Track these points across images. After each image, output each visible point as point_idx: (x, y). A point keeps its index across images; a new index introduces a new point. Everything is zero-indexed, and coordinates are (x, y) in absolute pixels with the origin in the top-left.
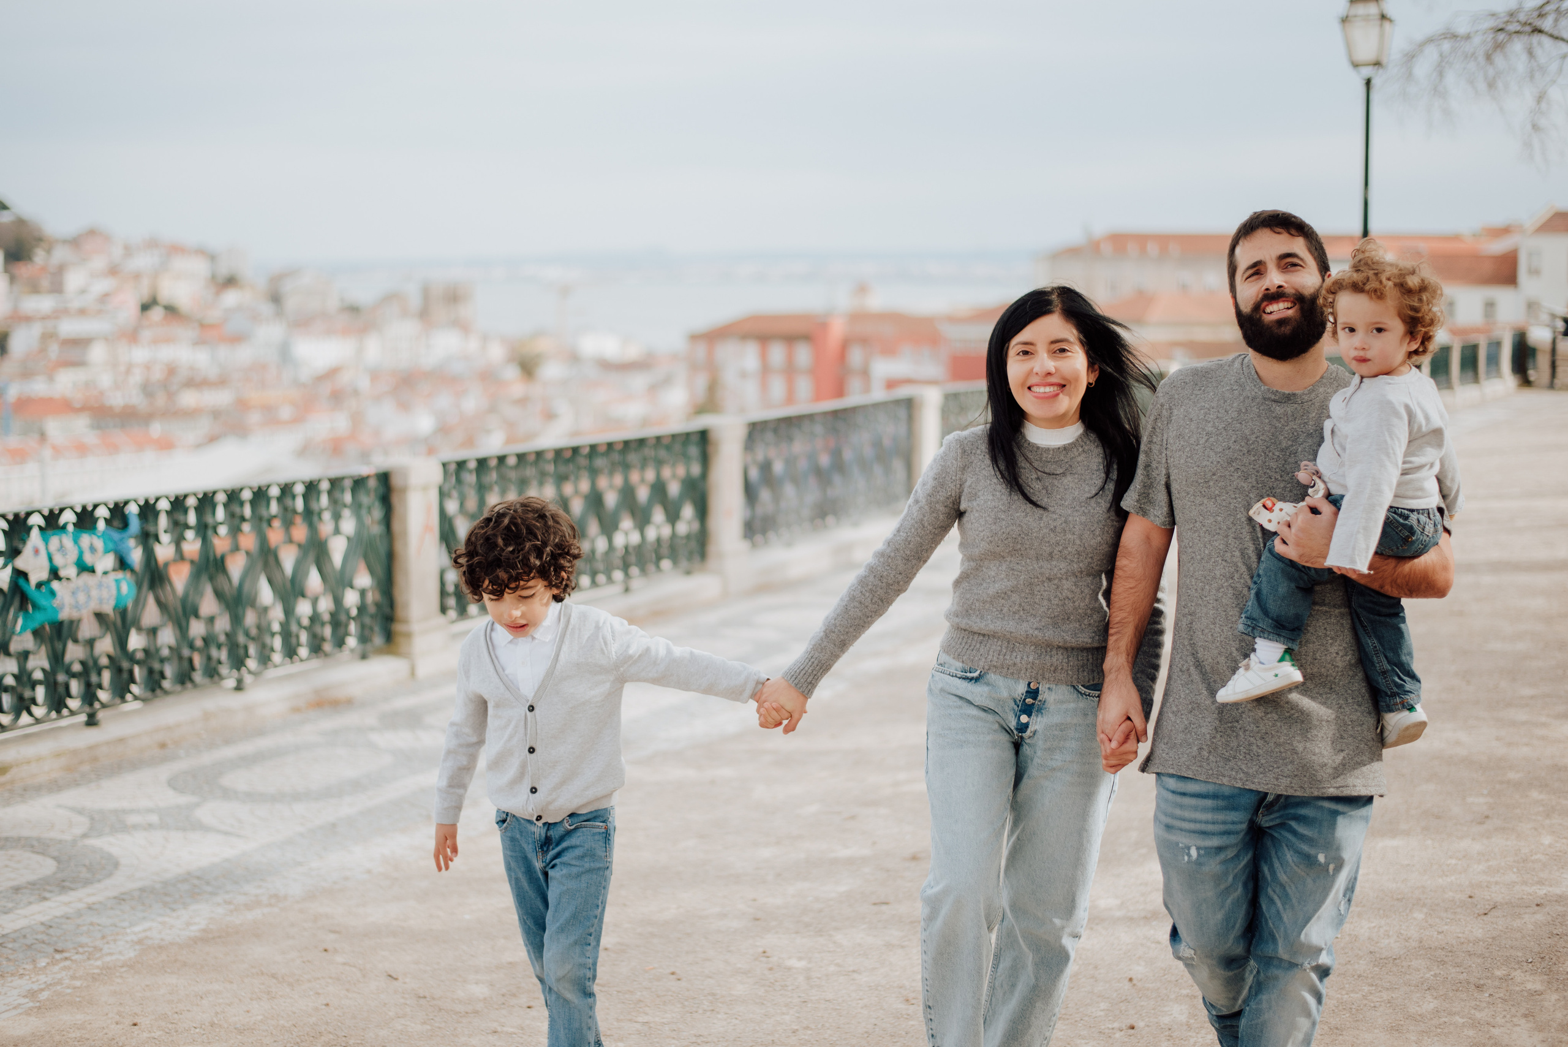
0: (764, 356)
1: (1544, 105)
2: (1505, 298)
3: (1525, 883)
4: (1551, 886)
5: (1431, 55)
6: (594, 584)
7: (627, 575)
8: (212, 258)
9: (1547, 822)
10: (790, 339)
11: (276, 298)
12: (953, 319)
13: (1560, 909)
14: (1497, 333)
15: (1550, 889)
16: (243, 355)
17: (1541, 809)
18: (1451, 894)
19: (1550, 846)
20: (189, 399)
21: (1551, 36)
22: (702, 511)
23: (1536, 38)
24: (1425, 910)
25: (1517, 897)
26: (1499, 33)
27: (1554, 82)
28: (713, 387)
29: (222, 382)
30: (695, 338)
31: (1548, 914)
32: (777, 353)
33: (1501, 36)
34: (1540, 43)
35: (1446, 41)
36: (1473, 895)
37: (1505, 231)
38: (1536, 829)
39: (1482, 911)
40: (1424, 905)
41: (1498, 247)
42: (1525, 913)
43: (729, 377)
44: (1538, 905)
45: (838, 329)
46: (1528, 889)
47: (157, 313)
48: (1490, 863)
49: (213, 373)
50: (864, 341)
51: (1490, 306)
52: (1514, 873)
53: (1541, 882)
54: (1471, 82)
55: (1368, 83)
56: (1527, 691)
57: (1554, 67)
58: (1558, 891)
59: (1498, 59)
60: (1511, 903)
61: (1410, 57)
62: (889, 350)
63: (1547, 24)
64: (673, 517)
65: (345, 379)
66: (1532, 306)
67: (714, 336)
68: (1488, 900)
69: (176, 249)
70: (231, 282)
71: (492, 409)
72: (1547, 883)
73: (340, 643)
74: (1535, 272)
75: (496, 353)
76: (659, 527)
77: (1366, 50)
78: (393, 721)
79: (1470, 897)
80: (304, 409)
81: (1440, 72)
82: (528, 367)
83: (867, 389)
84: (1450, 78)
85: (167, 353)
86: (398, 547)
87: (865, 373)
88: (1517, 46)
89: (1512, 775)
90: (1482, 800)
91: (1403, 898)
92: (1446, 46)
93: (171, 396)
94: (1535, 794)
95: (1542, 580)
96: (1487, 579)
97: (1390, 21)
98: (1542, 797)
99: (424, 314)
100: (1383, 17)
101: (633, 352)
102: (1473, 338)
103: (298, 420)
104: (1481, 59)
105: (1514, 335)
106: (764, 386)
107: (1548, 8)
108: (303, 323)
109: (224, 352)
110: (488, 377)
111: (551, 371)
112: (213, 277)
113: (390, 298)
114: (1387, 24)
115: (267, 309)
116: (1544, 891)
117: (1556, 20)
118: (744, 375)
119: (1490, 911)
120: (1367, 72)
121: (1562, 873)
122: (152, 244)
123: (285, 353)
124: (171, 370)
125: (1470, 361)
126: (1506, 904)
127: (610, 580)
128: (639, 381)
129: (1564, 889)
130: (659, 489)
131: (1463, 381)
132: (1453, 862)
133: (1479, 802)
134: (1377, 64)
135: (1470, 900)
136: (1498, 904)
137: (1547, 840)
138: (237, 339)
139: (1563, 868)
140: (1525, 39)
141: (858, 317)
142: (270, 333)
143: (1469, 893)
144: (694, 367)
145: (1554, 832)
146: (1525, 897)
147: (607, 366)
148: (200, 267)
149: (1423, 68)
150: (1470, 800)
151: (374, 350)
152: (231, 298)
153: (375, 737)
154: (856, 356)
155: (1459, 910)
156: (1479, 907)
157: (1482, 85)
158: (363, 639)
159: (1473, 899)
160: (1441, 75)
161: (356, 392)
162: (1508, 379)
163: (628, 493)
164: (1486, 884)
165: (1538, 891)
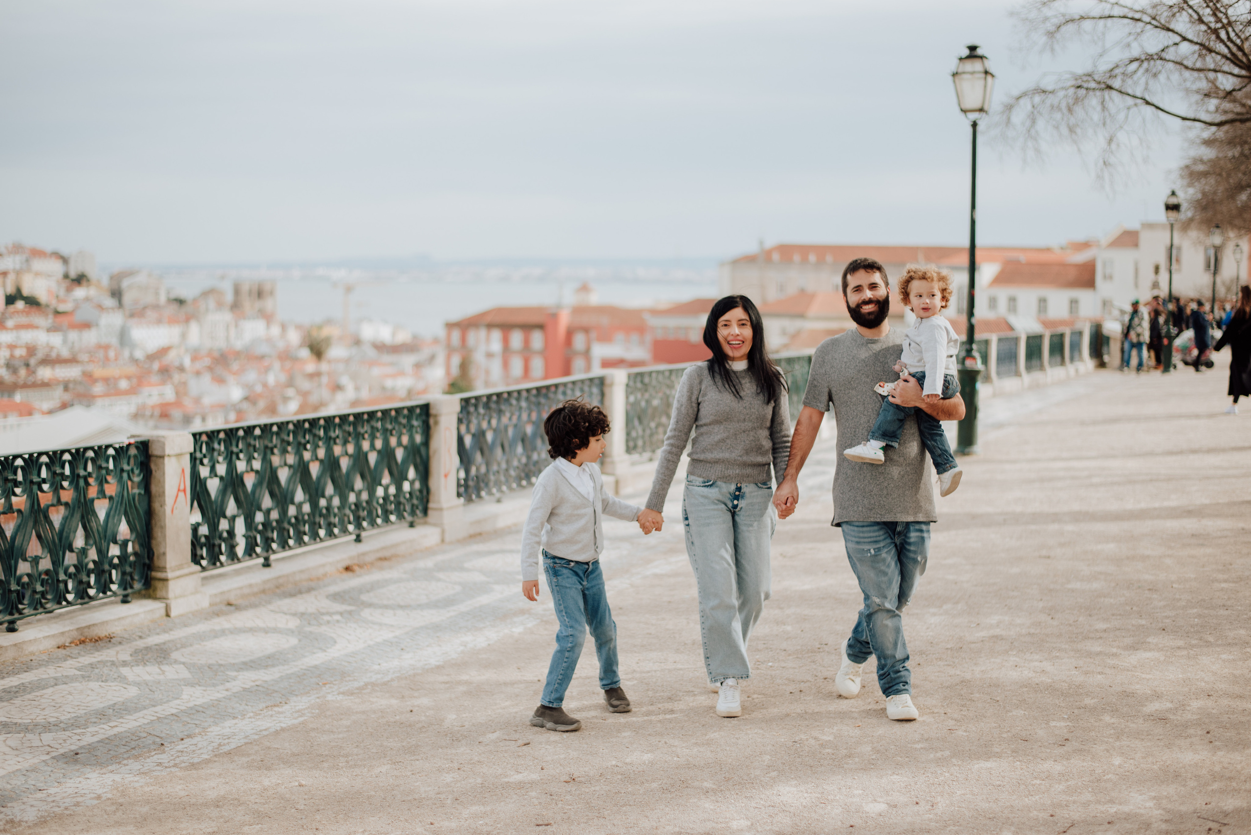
0: (506, 341)
1: (1113, 146)
2: (1084, 296)
3: (1098, 802)
4: (1121, 804)
5: (1025, 105)
6: (330, 534)
7: (359, 526)
8: (65, 260)
9: (1118, 743)
10: (527, 328)
11: (117, 294)
12: (655, 312)
13: (1128, 826)
14: (1078, 326)
15: (1120, 807)
16: (90, 338)
17: (1112, 731)
18: (1035, 813)
19: (1120, 766)
20: (45, 373)
21: (1121, 92)
22: (425, 473)
23: (1106, 93)
24: (1013, 829)
25: (1092, 815)
26: (1079, 89)
27: (1121, 127)
28: (464, 366)
29: (72, 360)
30: (450, 326)
31: (1118, 831)
32: (517, 339)
33: (1082, 92)
34: (1111, 98)
35: (1037, 95)
36: (1054, 814)
37: (1086, 245)
38: (1108, 751)
39: (1062, 829)
40: (1012, 824)
41: (1080, 258)
42: (1098, 831)
43: (479, 357)
44: (1109, 823)
45: (565, 320)
46: (1101, 808)
47: (20, 305)
48: (1069, 783)
49: (65, 353)
50: (586, 330)
51: (1074, 303)
52: (1089, 792)
53: (1112, 801)
54: (1057, 128)
55: (974, 125)
56: (1102, 626)
57: (1121, 116)
58: (1126, 809)
59: (1079, 111)
60: (1087, 821)
61: (1009, 108)
62: (605, 337)
63: (1116, 84)
64: (399, 478)
65: (172, 357)
66: (1106, 304)
67: (465, 325)
68: (1067, 819)
69: (37, 253)
70: (80, 280)
71: (290, 383)
72: (1117, 801)
73: (104, 588)
74: (1108, 277)
75: (294, 337)
76: (385, 487)
77: (973, 101)
78: (144, 656)
79: (1052, 816)
80: (138, 383)
81: (1033, 119)
82: (317, 350)
83: (588, 368)
84: (1041, 124)
85: (27, 336)
86: (156, 505)
87: (587, 354)
88: (1094, 101)
89: (1088, 701)
90: (1063, 724)
91: (994, 817)
92: (1037, 99)
93: (31, 371)
94: (1107, 718)
95: (1114, 528)
96: (1070, 527)
97: (993, 76)
98: (1113, 720)
99: (236, 306)
100: (986, 72)
101: (403, 337)
102: (1060, 330)
103: (132, 391)
104: (1065, 110)
105: (1091, 326)
106: (506, 364)
107: (1117, 71)
108: (138, 313)
109: (73, 335)
110: (286, 356)
111: (336, 352)
112: (66, 276)
113: (206, 294)
114: (989, 78)
115: (110, 302)
116: (1115, 810)
117: (1123, 81)
118: (490, 355)
119: (1068, 829)
120: (973, 116)
121: (1130, 792)
122: (17, 249)
123: (123, 336)
124: (31, 350)
125: (1057, 347)
126: (1083, 822)
127: (345, 531)
128: (408, 361)
129: (1132, 807)
130: (387, 454)
131: (1051, 364)
132: (1038, 782)
133: (1060, 726)
134: (981, 110)
135: (1051, 818)
136: (1075, 822)
137: (1117, 761)
138: (86, 326)
139: (1131, 787)
140: (1098, 93)
141: (578, 310)
142: (113, 320)
143: (1051, 812)
144: (450, 350)
145: (1123, 753)
146: (1098, 815)
147: (381, 347)
148: (56, 268)
149: (1019, 116)
150: (1053, 724)
151: (195, 334)
152: (80, 292)
153: (125, 671)
154: (579, 342)
155: (1042, 828)
156: (1059, 825)
157: (1065, 131)
158: (125, 584)
159: (1054, 818)
160: (1034, 121)
161: (181, 369)
162: (1087, 363)
163: (360, 458)
164: (1065, 803)
165: (1109, 809)
